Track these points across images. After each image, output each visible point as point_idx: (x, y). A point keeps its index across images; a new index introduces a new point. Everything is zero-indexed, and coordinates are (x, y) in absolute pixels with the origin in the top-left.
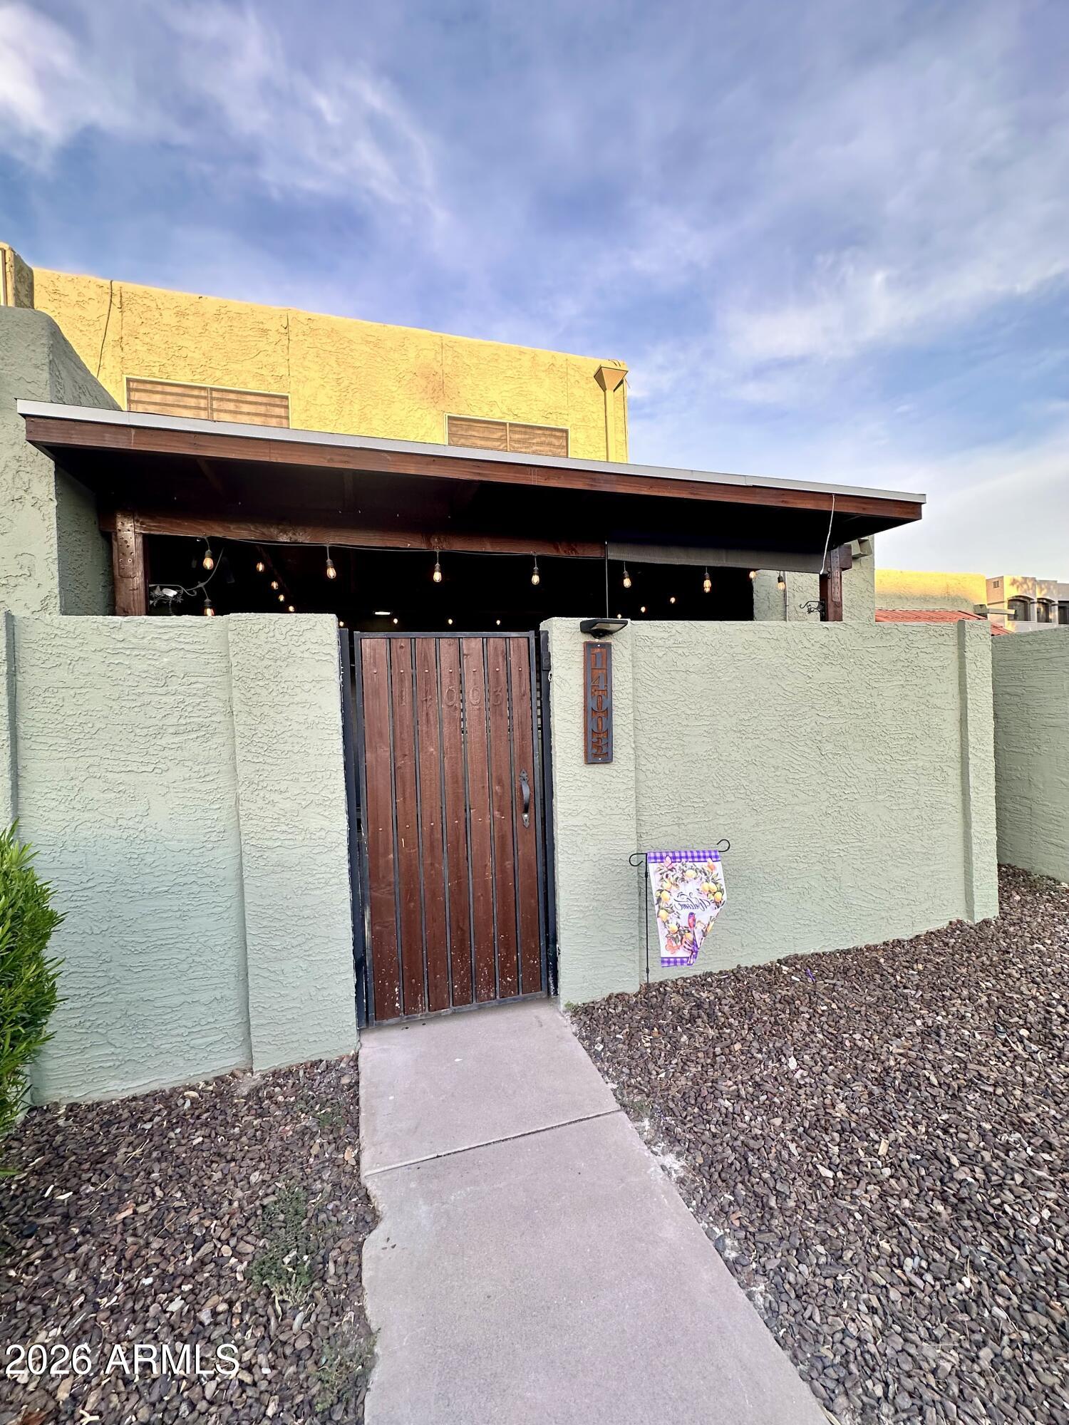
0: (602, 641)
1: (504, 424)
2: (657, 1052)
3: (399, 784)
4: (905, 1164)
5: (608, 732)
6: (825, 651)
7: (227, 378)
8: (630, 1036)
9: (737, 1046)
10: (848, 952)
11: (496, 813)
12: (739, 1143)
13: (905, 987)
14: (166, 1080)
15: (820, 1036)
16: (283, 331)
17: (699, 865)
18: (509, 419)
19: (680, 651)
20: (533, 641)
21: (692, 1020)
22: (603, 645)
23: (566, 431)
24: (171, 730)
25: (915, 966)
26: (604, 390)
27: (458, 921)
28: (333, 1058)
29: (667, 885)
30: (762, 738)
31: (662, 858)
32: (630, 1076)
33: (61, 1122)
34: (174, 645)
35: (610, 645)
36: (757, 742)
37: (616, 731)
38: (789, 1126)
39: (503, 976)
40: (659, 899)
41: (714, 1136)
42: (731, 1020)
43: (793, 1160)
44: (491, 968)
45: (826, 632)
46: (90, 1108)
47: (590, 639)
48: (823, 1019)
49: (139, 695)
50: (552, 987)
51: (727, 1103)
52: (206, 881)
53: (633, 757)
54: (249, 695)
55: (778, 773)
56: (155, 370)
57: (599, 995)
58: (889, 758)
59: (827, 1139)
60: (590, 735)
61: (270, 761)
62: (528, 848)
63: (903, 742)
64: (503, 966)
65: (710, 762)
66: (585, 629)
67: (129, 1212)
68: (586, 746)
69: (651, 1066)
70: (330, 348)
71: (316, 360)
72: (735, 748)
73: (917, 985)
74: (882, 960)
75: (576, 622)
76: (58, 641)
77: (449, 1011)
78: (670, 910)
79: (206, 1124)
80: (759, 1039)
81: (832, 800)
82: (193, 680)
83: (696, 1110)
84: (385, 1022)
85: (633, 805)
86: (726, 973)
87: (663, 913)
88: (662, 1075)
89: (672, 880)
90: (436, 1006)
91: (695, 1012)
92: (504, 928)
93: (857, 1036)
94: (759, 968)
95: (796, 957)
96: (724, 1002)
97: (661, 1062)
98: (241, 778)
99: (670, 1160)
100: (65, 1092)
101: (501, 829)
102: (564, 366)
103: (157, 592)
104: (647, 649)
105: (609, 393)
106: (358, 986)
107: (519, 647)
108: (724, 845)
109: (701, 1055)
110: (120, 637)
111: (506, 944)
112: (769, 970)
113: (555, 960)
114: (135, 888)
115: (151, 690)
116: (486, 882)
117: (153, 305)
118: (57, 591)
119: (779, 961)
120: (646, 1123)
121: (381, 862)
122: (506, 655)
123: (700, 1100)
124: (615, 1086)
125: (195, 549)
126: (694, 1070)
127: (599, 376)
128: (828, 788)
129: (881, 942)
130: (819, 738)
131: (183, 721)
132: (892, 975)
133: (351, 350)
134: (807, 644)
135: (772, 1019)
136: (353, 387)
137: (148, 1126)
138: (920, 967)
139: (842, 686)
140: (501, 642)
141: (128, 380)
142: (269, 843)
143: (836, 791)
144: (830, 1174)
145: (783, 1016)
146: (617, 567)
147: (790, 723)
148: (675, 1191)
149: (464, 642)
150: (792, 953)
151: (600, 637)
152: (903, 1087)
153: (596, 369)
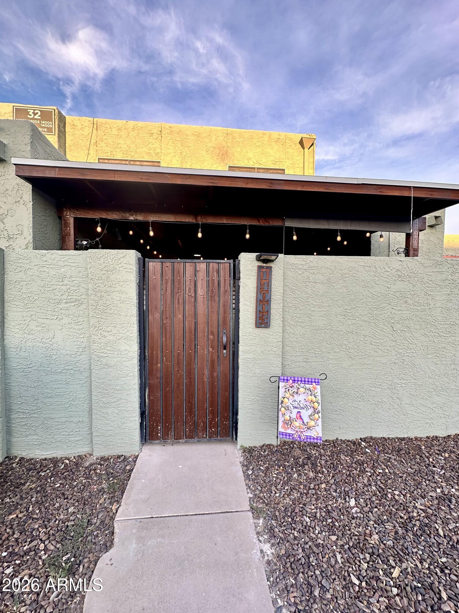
0: (268, 265)
1: (254, 168)
2: (278, 480)
3: (164, 332)
4: (408, 589)
5: (268, 312)
6: (399, 273)
7: (136, 155)
8: (267, 468)
9: (323, 486)
10: (403, 439)
11: (210, 349)
12: (307, 546)
13: (434, 467)
14: (58, 454)
15: (374, 488)
16: (159, 133)
17: (307, 386)
18: (257, 166)
19: (311, 271)
20: (232, 265)
21: (303, 466)
22: (267, 267)
23: (284, 170)
24: (65, 301)
25: (443, 454)
26: (304, 149)
27: (189, 398)
28: (128, 455)
29: (288, 395)
30: (357, 319)
31: (287, 380)
32: (261, 491)
33: (14, 465)
34: (66, 263)
35: (271, 267)
36: (354, 321)
37: (273, 312)
38: (340, 543)
39: (211, 428)
40: (282, 402)
41: (295, 538)
42: (324, 469)
43: (337, 566)
44: (205, 423)
45: (400, 263)
46: (28, 461)
47: (260, 264)
48: (379, 478)
49: (52, 285)
50: (234, 436)
51: (308, 520)
52: (77, 369)
53: (281, 325)
54: (95, 287)
55: (366, 339)
56: (109, 154)
57: (258, 444)
58: (437, 335)
59: (362, 556)
60: (258, 313)
61: (104, 317)
62: (223, 368)
63: (447, 326)
64: (210, 423)
65: (326, 330)
66: (258, 259)
67: (15, 516)
68: (256, 318)
69: (273, 488)
70: (178, 139)
71: (173, 145)
72: (341, 324)
73: (442, 467)
74: (423, 447)
75: (254, 255)
76: (21, 261)
77: (184, 441)
78: (287, 408)
79: (65, 478)
80: (336, 483)
81: (398, 356)
82: (74, 279)
83: (290, 520)
84: (153, 442)
85: (281, 350)
86: (329, 441)
87: (283, 409)
88: (277, 495)
89: (291, 392)
90: (178, 438)
91: (305, 461)
92: (212, 404)
93: (397, 493)
94: (349, 441)
95: (371, 438)
96: (323, 458)
97: (279, 487)
98: (91, 324)
99: (267, 548)
100: (19, 452)
101: (212, 357)
102: (284, 139)
103: (79, 242)
104: (293, 270)
105: (306, 150)
106: (141, 424)
107: (225, 268)
108: (323, 377)
109: (302, 487)
110: (45, 260)
111: (212, 412)
112: (354, 443)
113: (237, 423)
114: (48, 369)
115: (57, 283)
116: (203, 382)
117: (109, 127)
118: (31, 241)
119: (361, 439)
120: (261, 521)
121: (155, 367)
122: (218, 272)
123: (293, 514)
124: (251, 496)
125: (94, 223)
126: (296, 495)
127: (301, 143)
128: (396, 349)
129: (425, 436)
130: (392, 321)
131: (69, 297)
132: (428, 458)
133: (188, 139)
134: (387, 269)
135: (348, 473)
136: (187, 155)
137: (43, 474)
138: (447, 455)
139: (409, 293)
140: (216, 266)
141: (99, 159)
142: (102, 354)
143: (401, 351)
144: (357, 582)
145: (355, 472)
146: (290, 230)
147: (375, 312)
148: (263, 568)
149: (198, 265)
150: (369, 435)
151: (266, 263)
152: (419, 533)
153: (300, 139)
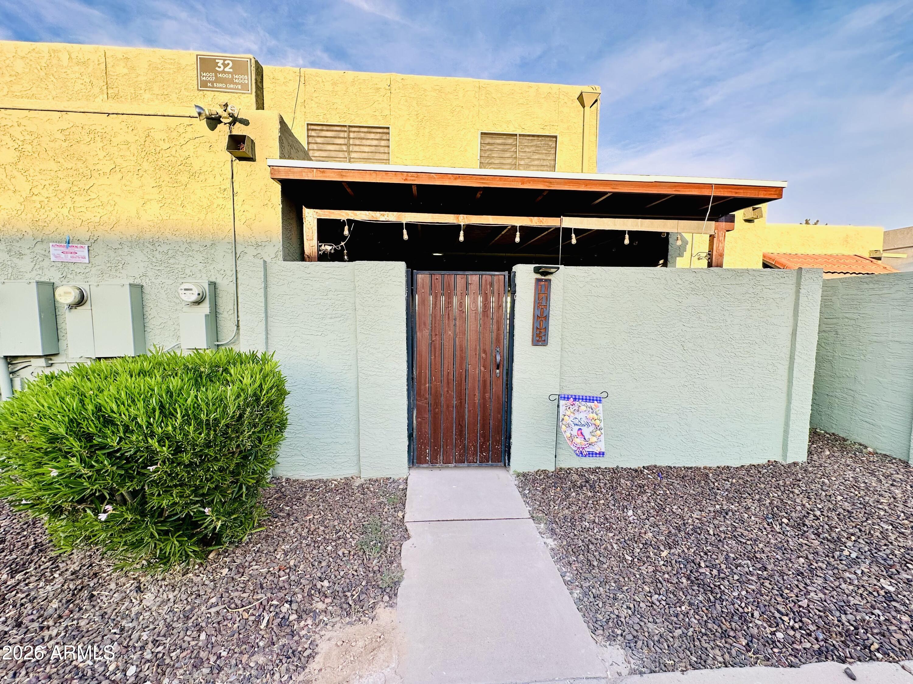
0: (547, 277)
1: (516, 135)
3: (433, 349)
4: (673, 562)
5: (546, 329)
6: (692, 286)
7: (357, 119)
8: (544, 489)
9: (602, 502)
10: (691, 468)
11: (482, 368)
12: (587, 540)
13: (718, 489)
14: (325, 476)
15: (653, 504)
16: (388, 88)
17: (589, 404)
18: (518, 132)
19: (594, 284)
20: (507, 277)
21: (581, 487)
22: (546, 280)
23: (556, 137)
24: (329, 316)
25: (730, 480)
26: (584, 107)
27: (459, 421)
28: (396, 478)
29: (568, 413)
30: (644, 337)
31: (568, 398)
32: (540, 506)
33: (284, 484)
34: (331, 276)
35: (550, 280)
36: (640, 339)
37: (551, 328)
38: (616, 538)
39: (481, 452)
40: (563, 419)
41: (575, 535)
42: (603, 490)
43: (613, 551)
44: (475, 447)
45: (694, 274)
46: (294, 481)
47: (539, 276)
48: (659, 497)
49: (316, 299)
50: (507, 461)
51: (587, 524)
52: (343, 388)
53: (560, 343)
54: (363, 301)
55: (653, 359)
56: (321, 117)
57: (532, 469)
58: (733, 355)
59: (635, 545)
60: (535, 330)
61: (372, 333)
62: (498, 388)
63: (745, 345)
64: (481, 447)
65: (608, 349)
66: (536, 270)
68: (533, 336)
69: (552, 503)
71: (405, 103)
72: (625, 342)
73: (727, 490)
74: (711, 475)
75: (531, 267)
76: (283, 273)
77: (453, 465)
78: (568, 426)
79: (341, 494)
80: (615, 500)
81: (689, 378)
82: (339, 293)
83: (569, 524)
84: (421, 465)
85: (559, 370)
86: (609, 468)
87: (563, 427)
88: (556, 508)
89: (572, 410)
90: (447, 462)
91: (583, 484)
92: (483, 427)
93: (675, 507)
94: (630, 469)
95: (655, 466)
96: (602, 481)
97: (557, 502)
98: (358, 341)
99: (550, 541)
100: (285, 473)
101: (484, 377)
102: (558, 93)
104: (573, 283)
105: (587, 108)
106: (409, 446)
107: (499, 280)
108: (605, 395)
109: (580, 502)
110: (308, 272)
111: (484, 436)
112: (636, 471)
113: (509, 448)
114: (313, 388)
115: (321, 297)
116: (475, 403)
118: (281, 248)
119: (644, 467)
120: (542, 525)
121: (423, 387)
122: (491, 285)
123: (573, 520)
124: (530, 509)
126: (574, 508)
127: (581, 98)
128: (687, 370)
129: (716, 466)
130: (683, 339)
131: (334, 312)
132: (714, 483)
133: (426, 96)
134: (679, 281)
135: (627, 493)
136: (425, 118)
137: (318, 490)
138: (734, 481)
139: (703, 308)
140: (489, 278)
141: (308, 124)
142: (370, 373)
143: (692, 372)
144: (630, 559)
145: (635, 492)
147: (664, 329)
148: (548, 554)
149: (469, 277)
150: (653, 464)
151: (545, 276)
153: (579, 94)
